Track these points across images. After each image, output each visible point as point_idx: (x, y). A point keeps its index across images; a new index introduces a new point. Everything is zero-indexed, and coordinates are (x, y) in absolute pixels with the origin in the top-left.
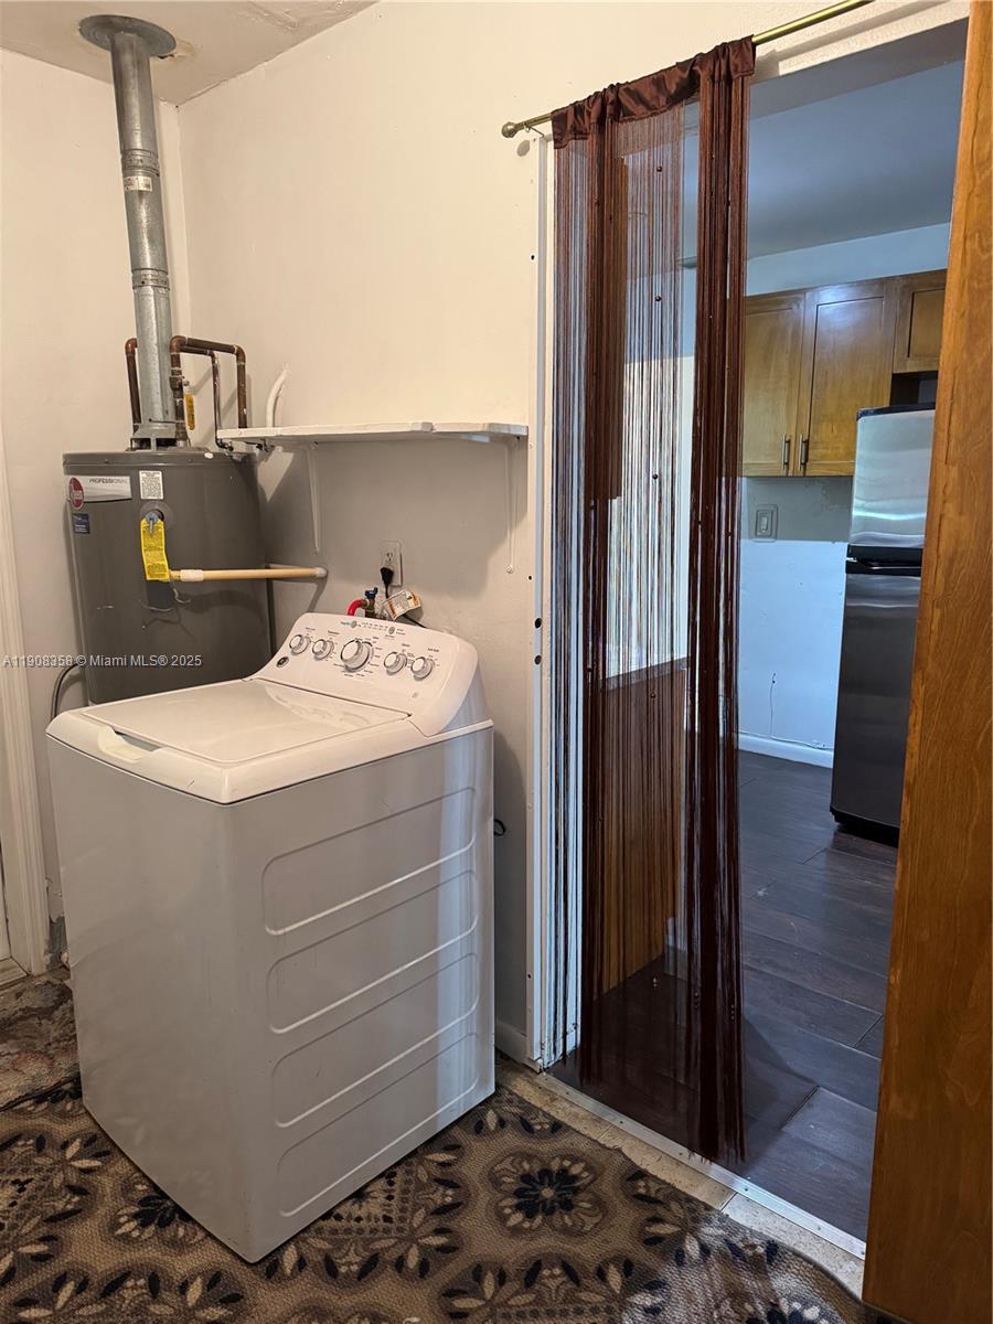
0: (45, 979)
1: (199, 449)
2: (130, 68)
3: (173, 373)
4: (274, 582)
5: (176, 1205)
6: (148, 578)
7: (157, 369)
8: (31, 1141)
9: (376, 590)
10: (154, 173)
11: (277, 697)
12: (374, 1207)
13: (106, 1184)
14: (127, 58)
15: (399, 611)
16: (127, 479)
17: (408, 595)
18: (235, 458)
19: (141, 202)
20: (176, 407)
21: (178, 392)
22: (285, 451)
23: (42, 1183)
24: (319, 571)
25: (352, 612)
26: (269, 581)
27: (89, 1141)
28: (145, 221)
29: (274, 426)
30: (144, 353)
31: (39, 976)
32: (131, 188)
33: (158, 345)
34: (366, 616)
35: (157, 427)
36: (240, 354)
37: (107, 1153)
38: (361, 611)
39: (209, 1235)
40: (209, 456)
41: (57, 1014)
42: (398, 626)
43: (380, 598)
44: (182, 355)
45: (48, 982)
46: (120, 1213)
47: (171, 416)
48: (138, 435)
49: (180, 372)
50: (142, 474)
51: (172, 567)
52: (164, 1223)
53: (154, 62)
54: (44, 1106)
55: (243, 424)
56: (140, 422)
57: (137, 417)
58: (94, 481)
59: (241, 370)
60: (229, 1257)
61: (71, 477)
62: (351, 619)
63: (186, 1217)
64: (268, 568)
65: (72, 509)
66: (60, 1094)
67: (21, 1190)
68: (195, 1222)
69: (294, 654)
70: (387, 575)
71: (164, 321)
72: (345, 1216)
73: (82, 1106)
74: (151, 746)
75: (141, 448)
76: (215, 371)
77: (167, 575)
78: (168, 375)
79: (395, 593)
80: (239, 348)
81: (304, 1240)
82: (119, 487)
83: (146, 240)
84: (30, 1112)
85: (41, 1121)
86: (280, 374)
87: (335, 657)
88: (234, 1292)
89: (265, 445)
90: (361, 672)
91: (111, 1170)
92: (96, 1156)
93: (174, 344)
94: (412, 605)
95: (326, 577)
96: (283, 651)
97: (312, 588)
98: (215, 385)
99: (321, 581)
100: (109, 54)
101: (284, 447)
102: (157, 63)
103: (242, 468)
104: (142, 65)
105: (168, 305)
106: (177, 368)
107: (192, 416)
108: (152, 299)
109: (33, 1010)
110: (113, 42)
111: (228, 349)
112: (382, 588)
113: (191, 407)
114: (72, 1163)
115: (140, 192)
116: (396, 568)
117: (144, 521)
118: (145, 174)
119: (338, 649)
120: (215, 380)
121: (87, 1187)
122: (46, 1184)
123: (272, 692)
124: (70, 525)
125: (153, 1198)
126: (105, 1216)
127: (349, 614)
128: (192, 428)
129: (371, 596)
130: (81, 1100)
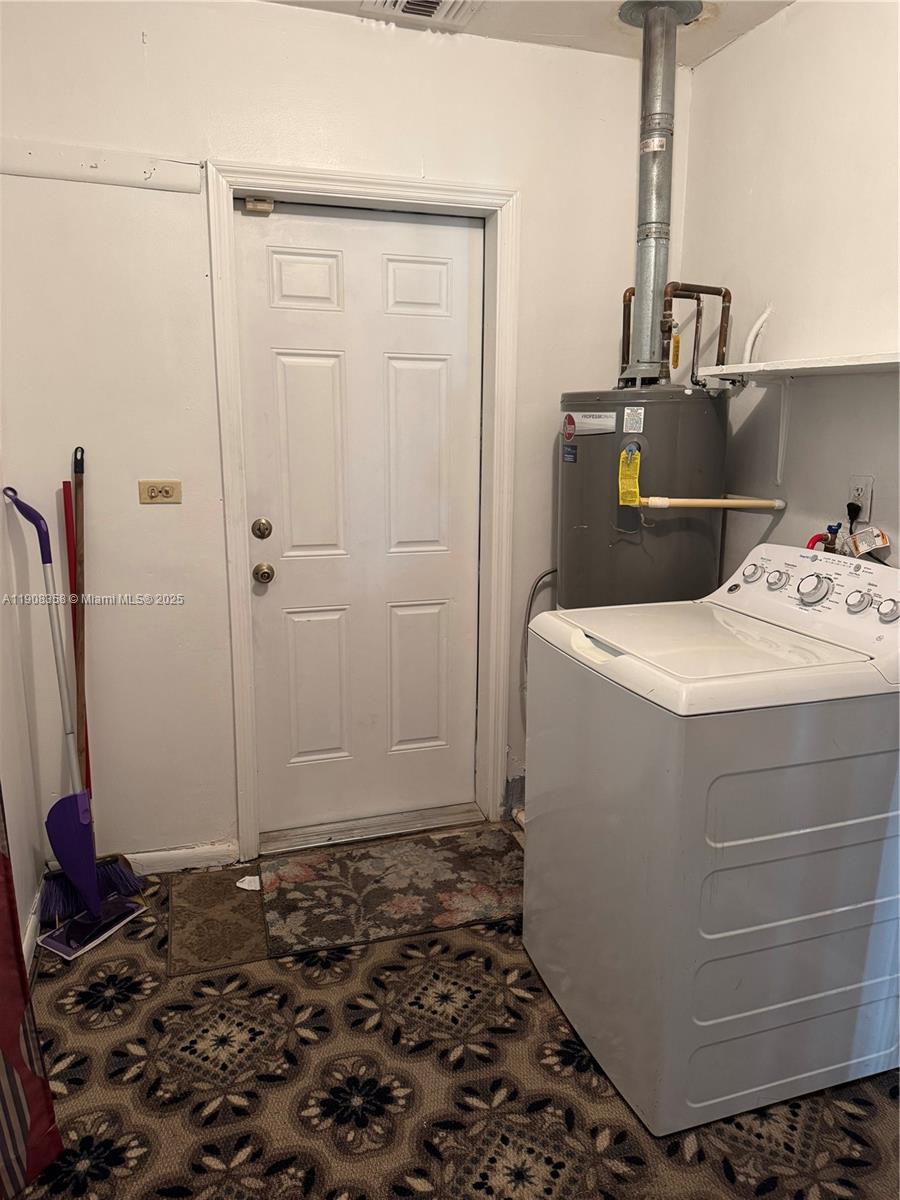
0: (498, 827)
1: (679, 386)
2: (660, 38)
3: (664, 317)
4: (729, 512)
5: (592, 1057)
6: (621, 503)
7: (650, 315)
8: (481, 960)
9: (839, 525)
10: (668, 133)
11: (725, 622)
12: (776, 1129)
13: (537, 1015)
14: (658, 30)
15: (864, 548)
16: (614, 414)
17: (876, 532)
18: (711, 394)
19: (654, 162)
20: (663, 348)
21: (667, 335)
22: (759, 385)
23: (488, 997)
24: (778, 503)
25: (811, 545)
26: (725, 510)
27: (525, 975)
28: (655, 178)
29: (750, 362)
30: (640, 301)
31: (494, 823)
32: (647, 150)
33: (653, 292)
34: (825, 550)
35: (643, 367)
36: (726, 296)
37: (538, 990)
38: (820, 545)
39: (618, 1094)
40: (688, 392)
41: (506, 859)
42: (864, 563)
43: (843, 534)
44: (674, 300)
45: (500, 830)
46: (546, 1045)
47: (657, 358)
48: (625, 376)
49: (671, 315)
50: (627, 410)
51: (642, 495)
52: (581, 1069)
53: (681, 30)
54: (492, 933)
55: (721, 361)
56: (628, 363)
57: (625, 358)
58: (585, 416)
59: (726, 311)
60: (634, 1122)
61: (566, 413)
62: (811, 553)
63: (599, 1071)
64: (725, 498)
65: (563, 441)
66: (505, 928)
67: (472, 997)
68: (606, 1078)
69: (746, 582)
70: (854, 511)
71: (661, 269)
72: (746, 1127)
73: (521, 943)
74: (616, 652)
75: (626, 387)
76: (699, 313)
77: (638, 501)
78: (659, 318)
79: (859, 530)
80: (726, 290)
81: (705, 1135)
82: (606, 421)
83: (654, 196)
84: (482, 935)
85: (489, 945)
86: (763, 313)
87: (791, 590)
88: (637, 1155)
89: (740, 381)
90: (818, 607)
91: (541, 1006)
92: (530, 990)
93: (669, 289)
94: (879, 543)
95: (785, 508)
96: (736, 578)
97: (768, 519)
98: (697, 327)
99: (779, 513)
100: (640, 31)
101: (757, 383)
102: (683, 30)
103: (716, 403)
104: (670, 34)
105: (667, 255)
106: (668, 312)
107: (676, 356)
108: (653, 250)
109: (489, 850)
110: (646, 19)
111: (715, 291)
112: (846, 524)
113: (677, 348)
114: (511, 989)
115: (655, 152)
116: (865, 504)
117: (624, 452)
118: (661, 136)
119: (794, 582)
120: (697, 322)
121: (521, 1013)
122: (491, 999)
123: (719, 616)
124: (560, 455)
125: (574, 1043)
126: (534, 1043)
127: (808, 548)
128: (675, 367)
129: (833, 531)
130: (521, 938)
